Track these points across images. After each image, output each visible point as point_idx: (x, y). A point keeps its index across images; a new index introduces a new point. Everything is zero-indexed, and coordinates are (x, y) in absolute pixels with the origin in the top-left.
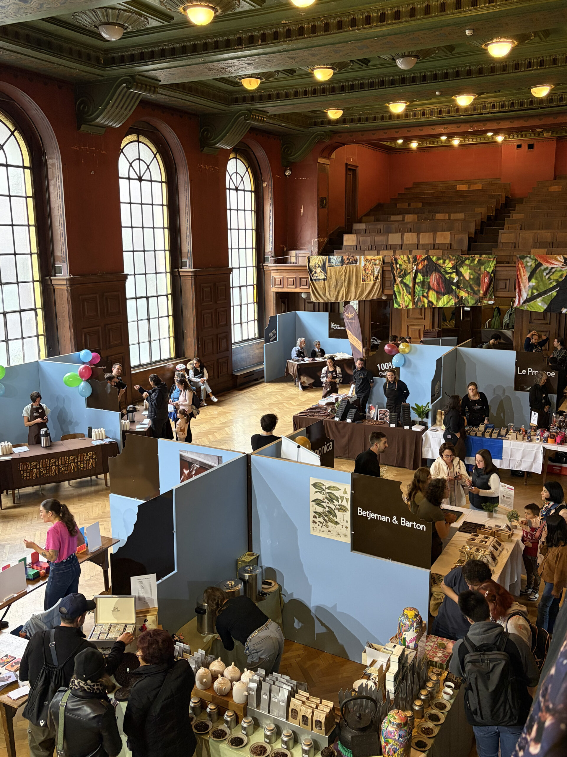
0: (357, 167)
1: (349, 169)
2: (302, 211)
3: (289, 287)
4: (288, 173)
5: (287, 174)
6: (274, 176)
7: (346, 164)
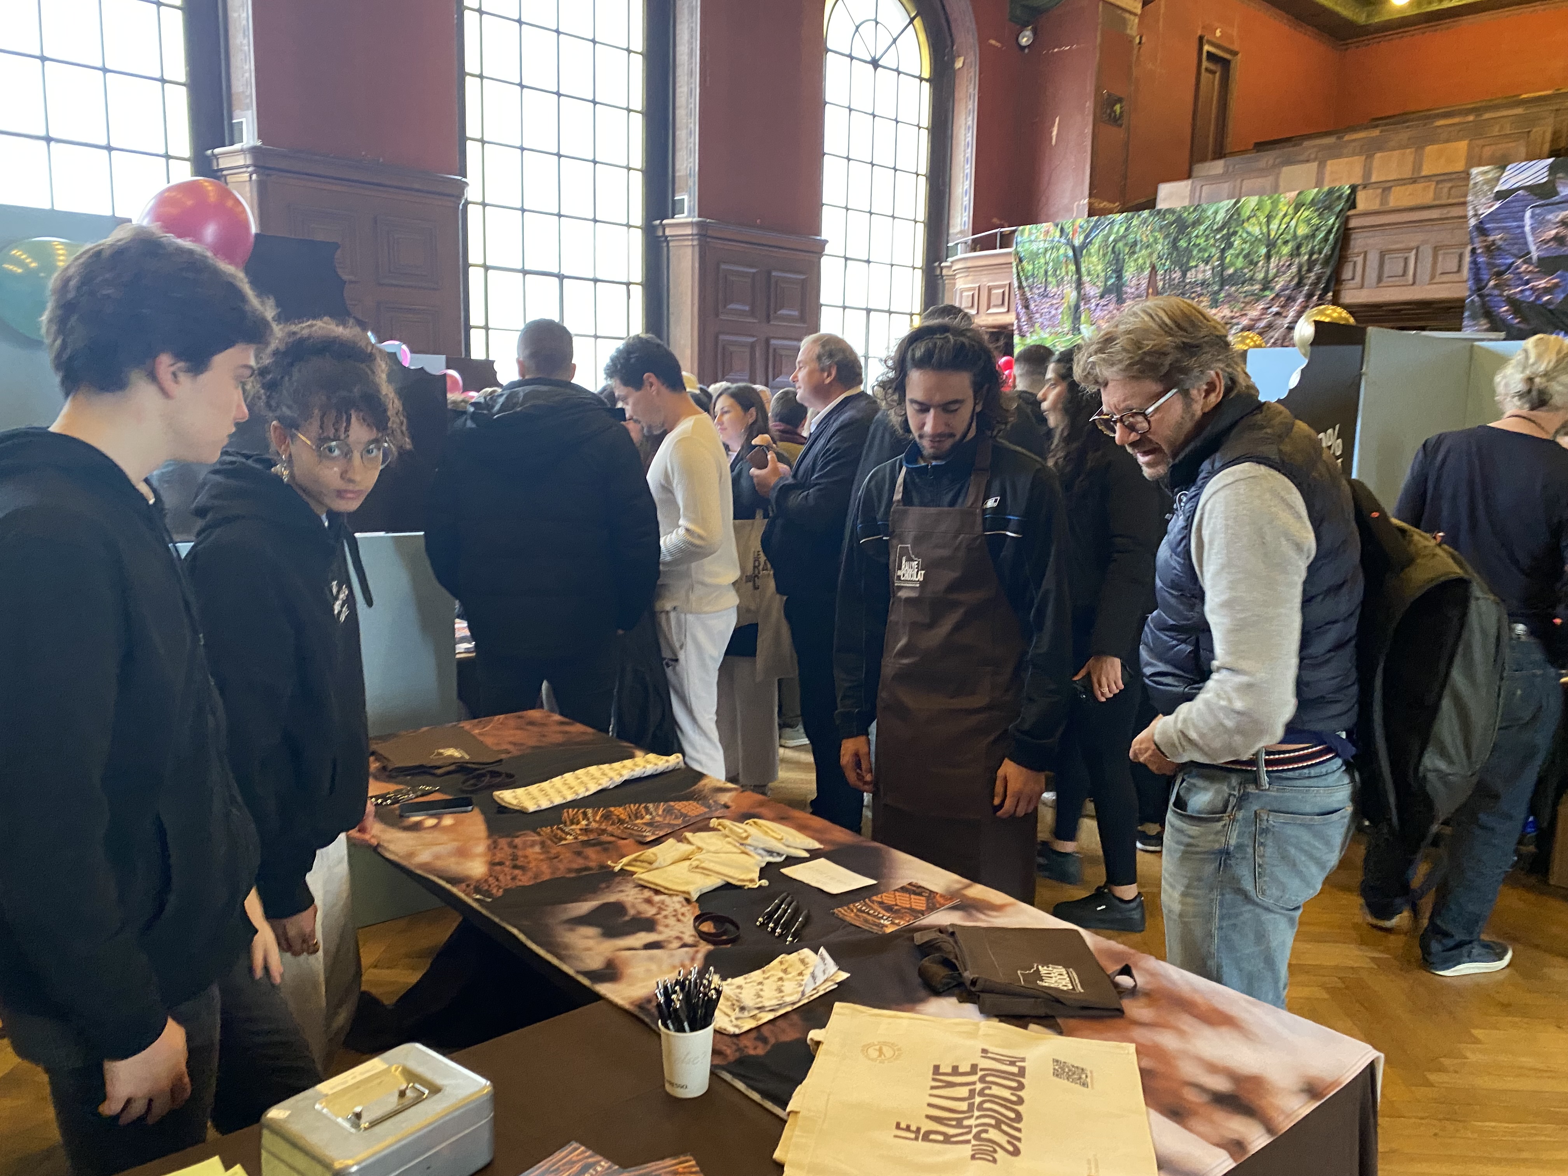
0: (1235, 53)
1: (1210, 55)
2: (1055, 133)
3: (990, 311)
4: (1025, 39)
5: (1024, 41)
6: (982, 41)
7: (1201, 39)
